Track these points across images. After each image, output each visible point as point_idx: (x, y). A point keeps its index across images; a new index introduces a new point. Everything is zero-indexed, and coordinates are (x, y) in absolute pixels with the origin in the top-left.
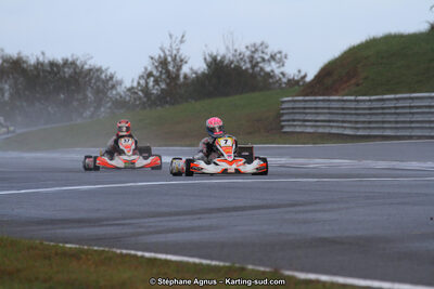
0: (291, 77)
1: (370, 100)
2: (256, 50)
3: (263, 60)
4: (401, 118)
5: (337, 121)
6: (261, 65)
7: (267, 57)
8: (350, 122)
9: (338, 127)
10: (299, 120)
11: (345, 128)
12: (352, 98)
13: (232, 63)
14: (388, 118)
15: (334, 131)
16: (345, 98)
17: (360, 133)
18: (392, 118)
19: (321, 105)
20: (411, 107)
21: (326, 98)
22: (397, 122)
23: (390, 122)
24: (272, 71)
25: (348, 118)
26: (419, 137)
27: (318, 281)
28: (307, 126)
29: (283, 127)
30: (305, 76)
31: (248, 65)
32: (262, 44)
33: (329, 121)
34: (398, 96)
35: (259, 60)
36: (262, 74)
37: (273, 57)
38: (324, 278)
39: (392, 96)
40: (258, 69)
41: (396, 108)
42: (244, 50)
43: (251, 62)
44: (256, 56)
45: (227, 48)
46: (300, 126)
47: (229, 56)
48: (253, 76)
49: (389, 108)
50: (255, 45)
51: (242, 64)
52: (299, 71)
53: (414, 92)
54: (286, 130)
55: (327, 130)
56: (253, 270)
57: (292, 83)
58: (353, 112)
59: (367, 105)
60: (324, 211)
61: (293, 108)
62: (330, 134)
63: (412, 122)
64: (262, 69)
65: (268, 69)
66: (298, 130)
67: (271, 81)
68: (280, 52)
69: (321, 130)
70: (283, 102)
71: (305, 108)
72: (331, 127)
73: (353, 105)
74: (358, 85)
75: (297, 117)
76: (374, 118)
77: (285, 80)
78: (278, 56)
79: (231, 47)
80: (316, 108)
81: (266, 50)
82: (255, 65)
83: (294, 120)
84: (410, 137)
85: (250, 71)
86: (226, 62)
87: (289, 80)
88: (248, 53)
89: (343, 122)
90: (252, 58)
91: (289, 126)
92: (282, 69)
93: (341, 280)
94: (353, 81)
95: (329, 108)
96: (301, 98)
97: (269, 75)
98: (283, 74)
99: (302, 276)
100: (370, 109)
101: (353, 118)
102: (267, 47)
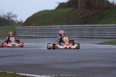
0: (19, 21)
1: (40, 28)
2: (9, 14)
3: (11, 17)
4: (48, 32)
5: (31, 33)
6: (10, 18)
7: (12, 16)
8: (34, 33)
9: (31, 35)
10: (21, 33)
11: (33, 35)
12: (35, 27)
13: (3, 17)
14: (45, 32)
15: (30, 36)
16: (33, 27)
17: (37, 36)
18: (46, 32)
19: (27, 29)
20: (51, 29)
21: (28, 27)
22: (47, 33)
23: (45, 33)
24: (14, 20)
25: (34, 32)
26: (53, 37)
27: (26, 76)
28: (23, 34)
29: (16, 35)
30: (22, 21)
31: (7, 18)
32: (11, 12)
33: (29, 33)
34: (47, 26)
35: (10, 17)
36: (11, 20)
37: (14, 16)
38: (27, 75)
39: (45, 26)
40: (10, 19)
41: (47, 30)
42: (6, 14)
43: (8, 17)
44: (9, 16)
45: (1, 14)
46: (21, 34)
47: (2, 16)
48: (8, 21)
49: (45, 30)
50: (9, 13)
51: (5, 18)
52: (21, 20)
53: (51, 25)
54: (18, 35)
55: (28, 36)
56: (8, 73)
57: (19, 23)
58: (35, 31)
59: (39, 29)
60: (28, 57)
61: (19, 30)
62: (29, 36)
63: (51, 33)
64: (11, 19)
65: (12, 19)
66: (21, 35)
67: (13, 22)
68: (16, 15)
69: (27, 36)
70: (17, 28)
71: (22, 30)
72: (30, 35)
73: (35, 29)
74: (36, 23)
75: (20, 32)
76: (41, 32)
77: (17, 22)
78: (15, 16)
79: (2, 13)
80: (25, 30)
81: (12, 14)
82: (9, 18)
83: (19, 33)
84: (51, 37)
85: (8, 20)
86: (1, 17)
87: (18, 22)
88: (7, 15)
89: (33, 33)
90: (8, 16)
91: (18, 34)
92: (16, 19)
93: (32, 75)
94: (35, 22)
95: (29, 30)
96: (21, 27)
97: (13, 21)
98: (17, 20)
99: (22, 74)
100: (40, 30)
101: (35, 32)
102: (12, 13)
